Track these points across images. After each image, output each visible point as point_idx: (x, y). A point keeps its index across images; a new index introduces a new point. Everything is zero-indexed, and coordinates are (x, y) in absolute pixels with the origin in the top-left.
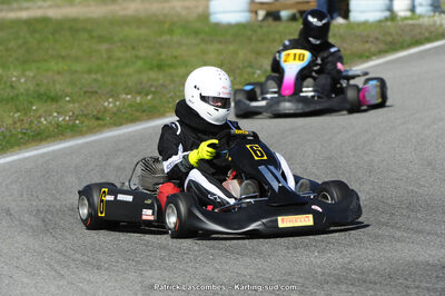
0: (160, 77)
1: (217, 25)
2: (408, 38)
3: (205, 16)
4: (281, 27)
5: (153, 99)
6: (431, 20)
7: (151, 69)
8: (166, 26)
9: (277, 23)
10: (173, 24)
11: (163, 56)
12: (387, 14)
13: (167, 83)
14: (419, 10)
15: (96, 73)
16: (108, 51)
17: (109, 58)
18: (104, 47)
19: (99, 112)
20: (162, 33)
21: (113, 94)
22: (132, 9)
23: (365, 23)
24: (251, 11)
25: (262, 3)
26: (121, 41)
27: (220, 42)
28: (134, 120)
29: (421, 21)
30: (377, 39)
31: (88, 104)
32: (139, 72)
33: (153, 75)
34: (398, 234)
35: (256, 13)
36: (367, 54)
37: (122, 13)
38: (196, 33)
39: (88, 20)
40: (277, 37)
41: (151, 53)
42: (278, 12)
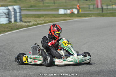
6: (20, 24)
23: (3, 24)
29: (17, 24)
30: (7, 28)
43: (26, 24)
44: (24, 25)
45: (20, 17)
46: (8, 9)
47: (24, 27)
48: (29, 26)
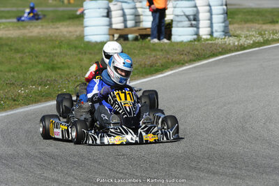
0: (53, 75)
1: (89, 42)
2: (208, 53)
3: (81, 37)
4: (128, 44)
5: (49, 88)
6: (223, 41)
7: (48, 70)
8: (57, 42)
9: (126, 42)
10: (61, 42)
11: (55, 62)
12: (195, 37)
13: (57, 78)
14: (215, 35)
15: (14, 72)
16: (22, 58)
17: (22, 62)
18: (18, 55)
19: (15, 96)
20: (55, 47)
21: (24, 85)
22: (36, 32)
23: (182, 42)
24: (109, 35)
25: (117, 29)
26: (29, 52)
27: (91, 54)
28: (37, 102)
29: (217, 41)
30: (189, 53)
31: (8, 91)
32: (40, 71)
33: (48, 73)
34: (202, 175)
35: (113, 36)
36: (182, 62)
38: (76, 48)
39: (8, 39)
41: (47, 60)
42: (127, 35)
43: (236, 43)
44: (232, 44)
45: (223, 24)
46: (196, 7)
47: (230, 51)
48: (242, 48)
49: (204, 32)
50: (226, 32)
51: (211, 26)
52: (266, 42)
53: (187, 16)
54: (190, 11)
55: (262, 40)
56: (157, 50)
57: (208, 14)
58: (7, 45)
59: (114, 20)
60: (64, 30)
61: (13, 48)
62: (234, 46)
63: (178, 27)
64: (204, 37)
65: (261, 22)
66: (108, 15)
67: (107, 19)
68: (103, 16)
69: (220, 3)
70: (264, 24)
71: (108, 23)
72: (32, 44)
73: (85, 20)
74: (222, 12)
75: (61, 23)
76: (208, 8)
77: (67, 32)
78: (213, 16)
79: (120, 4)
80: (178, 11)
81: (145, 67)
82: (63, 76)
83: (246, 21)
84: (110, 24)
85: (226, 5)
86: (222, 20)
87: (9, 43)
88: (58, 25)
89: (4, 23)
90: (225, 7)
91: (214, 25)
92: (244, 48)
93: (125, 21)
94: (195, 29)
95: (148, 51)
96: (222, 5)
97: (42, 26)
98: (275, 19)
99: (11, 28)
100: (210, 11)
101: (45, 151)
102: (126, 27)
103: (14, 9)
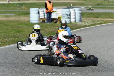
1: (31, 23)
2: (74, 28)
3: (29, 21)
4: (46, 24)
5: (17, 39)
6: (79, 23)
7: (17, 32)
9: (45, 23)
10: (22, 23)
12: (69, 22)
13: (20, 36)
14: (76, 21)
15: (5, 33)
16: (7, 28)
17: (7, 30)
18: (6, 27)
19: (5, 41)
20: (19, 24)
21: (8, 38)
22: (12, 18)
25: (41, 19)
26: (10, 26)
27: (32, 27)
28: (13, 44)
29: (77, 24)
31: (3, 40)
32: (14, 33)
33: (17, 34)
35: (40, 21)
37: (10, 20)
38: (27, 25)
39: (3, 21)
40: (45, 26)
41: (17, 29)
42: (45, 21)
43: (84, 25)
44: (82, 25)
45: (80, 18)
46: (70, 11)
47: (82, 27)
48: (86, 26)
49: (72, 20)
50: (81, 21)
51: (75, 18)
52: (95, 24)
53: (67, 15)
54: (68, 13)
55: (93, 24)
56: (56, 26)
57: (74, 14)
58: (2, 23)
59: (40, 15)
60: (23, 18)
61: (4, 24)
62: (83, 25)
63: (63, 18)
64: (73, 22)
65: (93, 17)
66: (39, 13)
67: (38, 15)
68: (37, 14)
69: (79, 10)
70: (94, 18)
71: (38, 16)
72: (11, 23)
73: (30, 15)
74: (79, 13)
75: (22, 16)
76: (74, 12)
77: (24, 19)
78: (76, 15)
79: (43, 9)
80: (64, 13)
81: (51, 32)
82: (22, 35)
83: (88, 17)
84: (39, 17)
85: (81, 11)
86: (79, 16)
87: (3, 22)
88: (20, 16)
89: (1, 15)
90: (80, 12)
91: (76, 18)
92: (87, 27)
93: (44, 16)
94: (69, 19)
95: (52, 27)
96: (79, 11)
97: (15, 17)
98: (98, 16)
99: (4, 17)
100: (75, 13)
101: (15, 61)
102: (45, 18)
103: (5, 10)
